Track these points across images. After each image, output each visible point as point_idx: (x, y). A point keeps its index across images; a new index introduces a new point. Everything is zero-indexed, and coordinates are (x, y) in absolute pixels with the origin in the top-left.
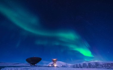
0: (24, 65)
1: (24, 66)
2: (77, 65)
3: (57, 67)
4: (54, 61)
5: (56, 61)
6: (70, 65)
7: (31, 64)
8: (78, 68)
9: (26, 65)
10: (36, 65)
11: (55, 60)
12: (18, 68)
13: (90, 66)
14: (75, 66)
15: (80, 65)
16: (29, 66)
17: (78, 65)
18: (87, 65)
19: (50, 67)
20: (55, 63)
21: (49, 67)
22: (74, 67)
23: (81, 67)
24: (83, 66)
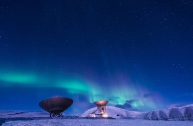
2: (153, 113)
3: (109, 118)
4: (99, 106)
5: (104, 105)
6: (135, 113)
8: (157, 119)
13: (190, 116)
14: (150, 116)
15: (161, 113)
17: (158, 113)
18: (183, 112)
22: (146, 118)
23: (166, 119)
24: (170, 115)
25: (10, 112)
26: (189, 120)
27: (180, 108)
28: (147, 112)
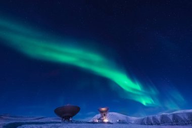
0: (52, 121)
1: (51, 123)
2: (148, 119)
4: (102, 112)
5: (106, 111)
6: (133, 118)
7: (63, 118)
8: (152, 124)
9: (56, 121)
10: (71, 119)
11: (103, 109)
12: (42, 126)
13: (177, 121)
14: (145, 122)
15: (154, 118)
16: (60, 123)
17: (151, 118)
18: (171, 118)
19: (96, 123)
20: (105, 115)
21: (94, 123)
22: (142, 123)
23: (159, 124)
24: (161, 121)
25: (33, 117)
26: (177, 125)
27: (168, 114)
28: (143, 118)
